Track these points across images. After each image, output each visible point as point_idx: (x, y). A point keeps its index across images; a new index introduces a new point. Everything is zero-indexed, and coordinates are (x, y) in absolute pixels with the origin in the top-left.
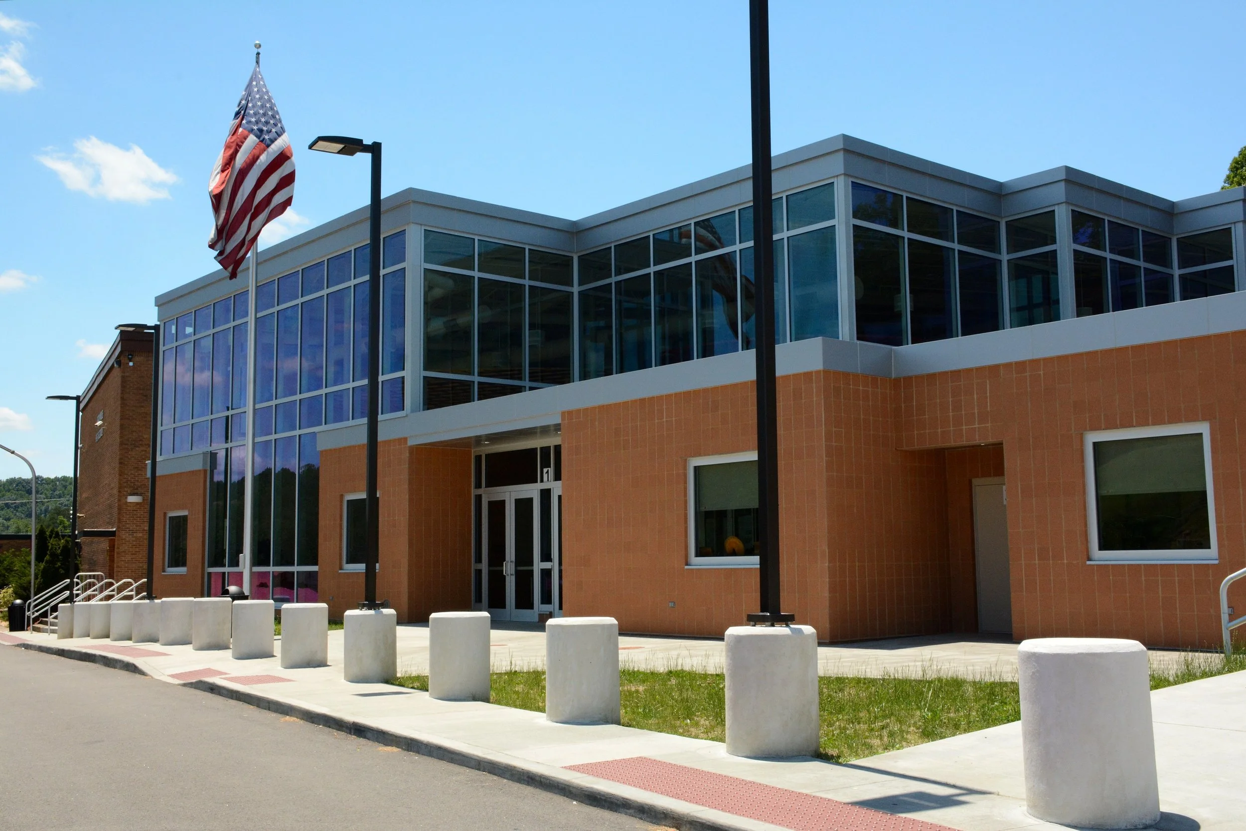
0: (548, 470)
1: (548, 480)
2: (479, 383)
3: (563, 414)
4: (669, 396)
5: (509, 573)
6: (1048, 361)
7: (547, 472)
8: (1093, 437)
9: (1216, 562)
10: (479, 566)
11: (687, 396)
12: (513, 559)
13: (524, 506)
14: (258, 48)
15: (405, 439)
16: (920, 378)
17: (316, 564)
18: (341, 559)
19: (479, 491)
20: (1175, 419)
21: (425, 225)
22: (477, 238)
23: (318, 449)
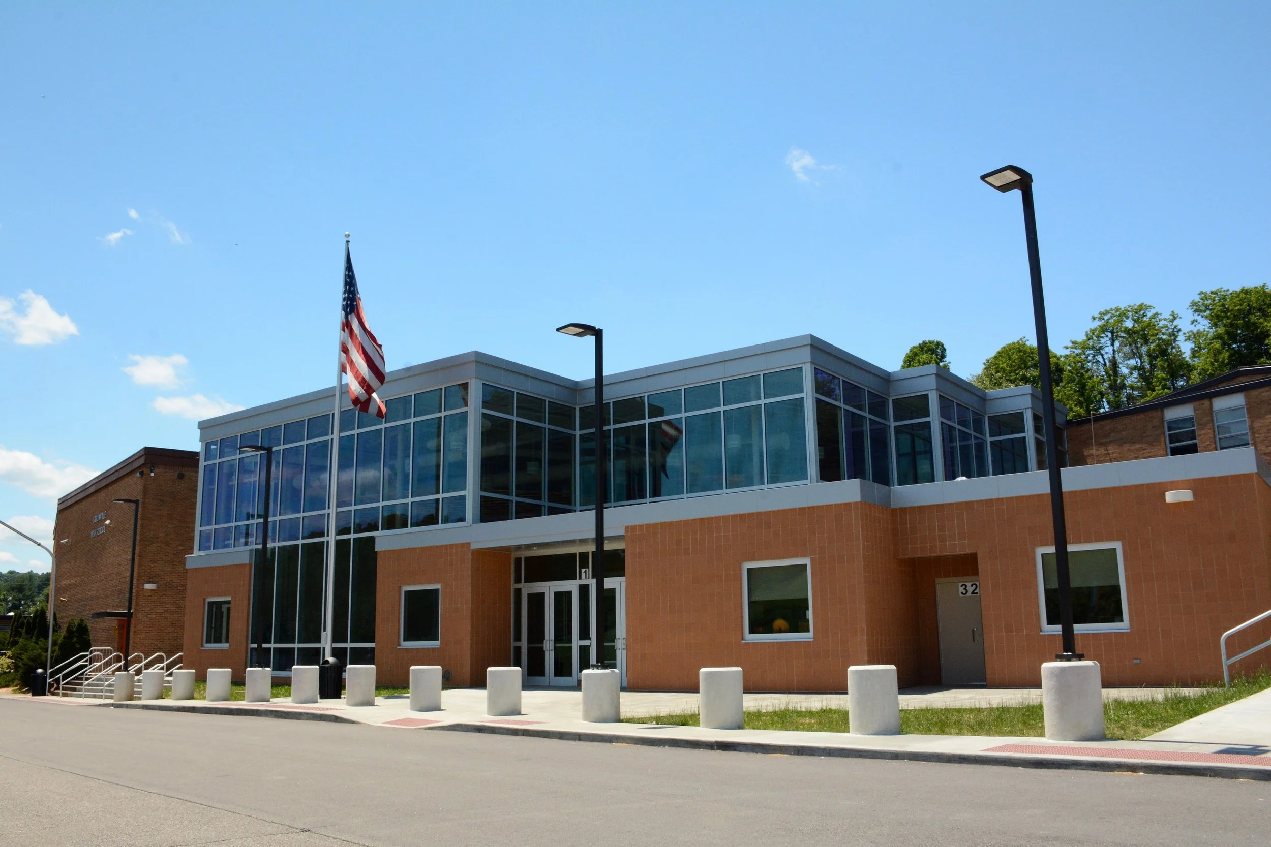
0: (586, 570)
1: (586, 578)
2: (516, 502)
3: (627, 528)
4: (725, 518)
5: (548, 649)
6: (1011, 499)
7: (586, 571)
8: (1041, 551)
9: (1129, 630)
10: (518, 644)
11: (743, 517)
12: (552, 637)
13: (563, 599)
14: (347, 237)
15: (468, 544)
16: (913, 509)
17: (372, 641)
18: (399, 637)
19: (518, 586)
21: (484, 380)
22: (515, 391)
23: (376, 550)
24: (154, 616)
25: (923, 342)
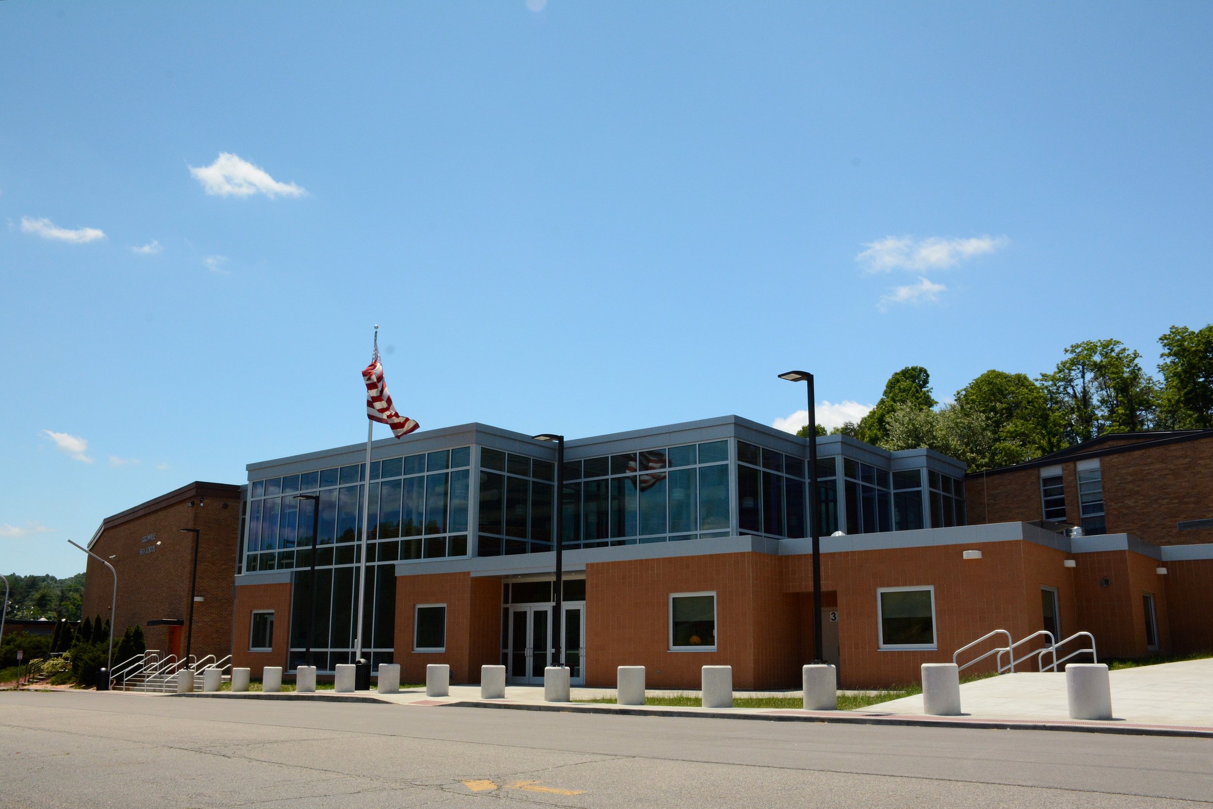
2: (507, 540)
3: (587, 565)
4: (658, 560)
5: (528, 655)
6: (861, 552)
8: (881, 590)
9: (936, 650)
10: (505, 651)
11: (670, 560)
12: (532, 646)
13: (540, 617)
14: (376, 329)
15: (469, 573)
16: (793, 557)
17: (392, 647)
18: (413, 644)
19: (506, 606)
20: (919, 584)
21: (482, 445)
22: (507, 452)
23: (396, 575)
24: (201, 624)
25: (906, 368)
